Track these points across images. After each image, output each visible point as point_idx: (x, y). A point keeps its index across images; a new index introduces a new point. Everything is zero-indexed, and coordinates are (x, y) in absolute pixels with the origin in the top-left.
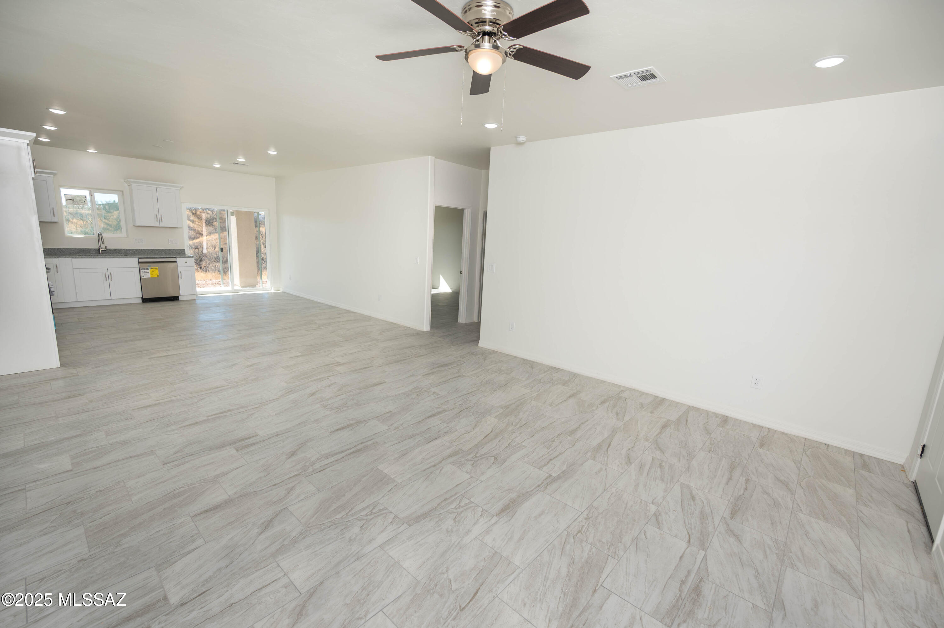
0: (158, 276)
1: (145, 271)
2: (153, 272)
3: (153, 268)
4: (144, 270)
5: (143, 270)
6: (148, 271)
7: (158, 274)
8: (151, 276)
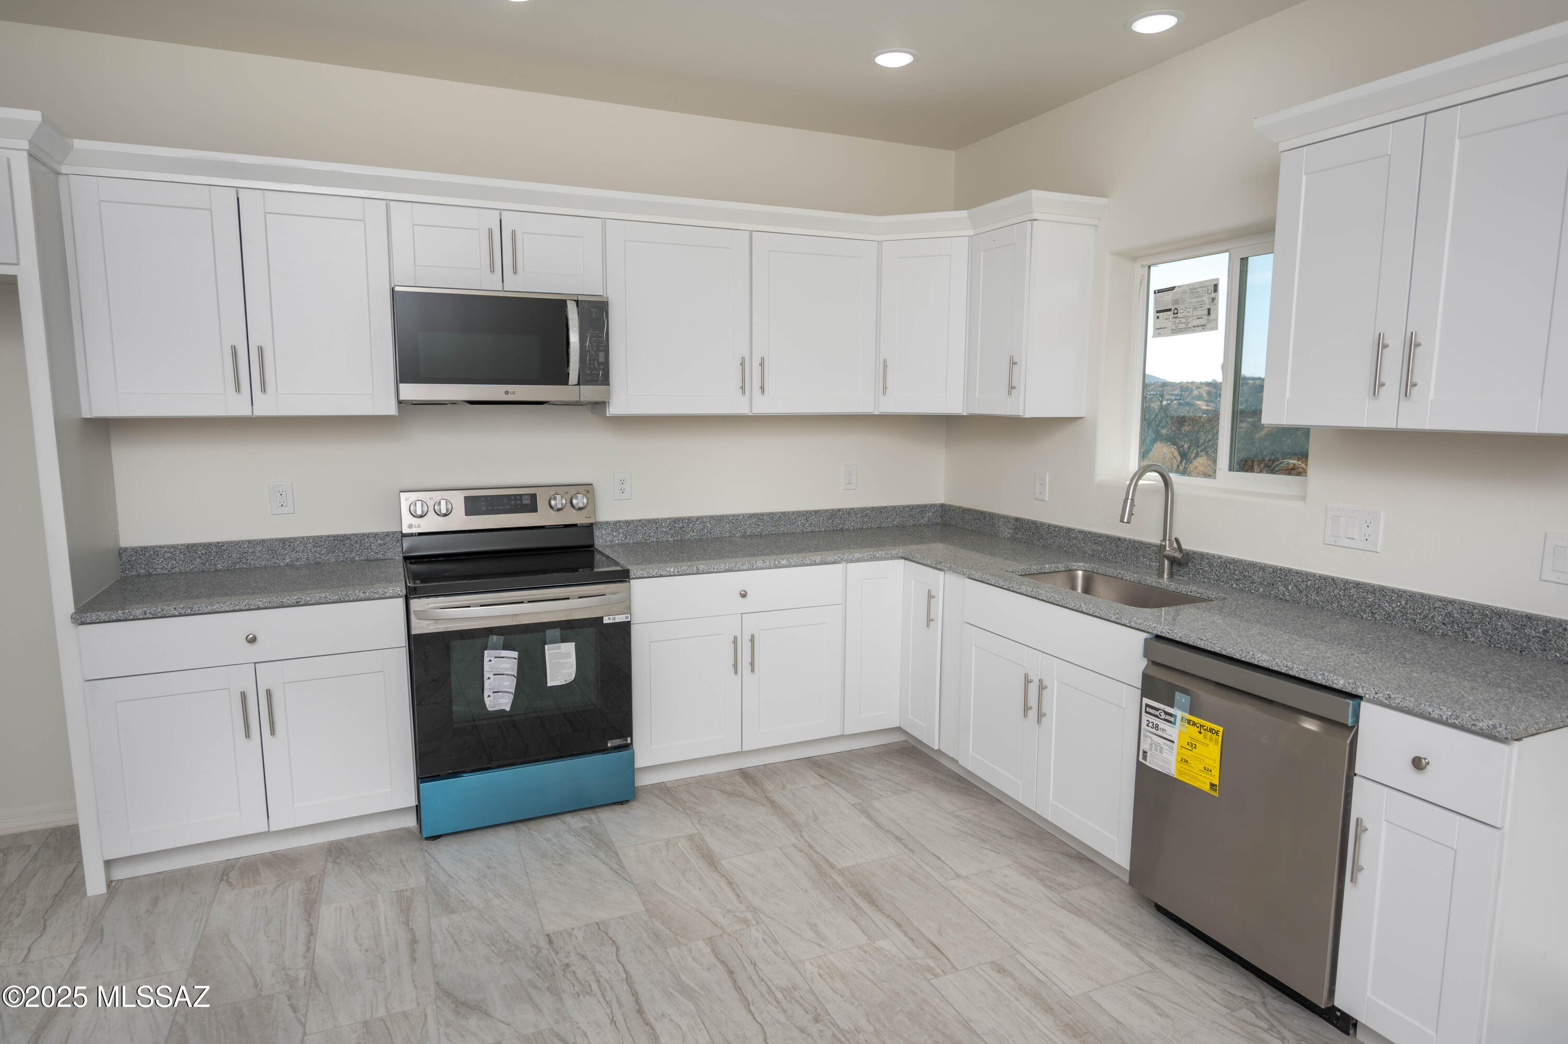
0: (1212, 785)
1: (1157, 727)
2: (1193, 746)
3: (1194, 724)
4: (1156, 721)
5: (1152, 719)
6: (1171, 731)
7: (1216, 772)
8: (1180, 773)
